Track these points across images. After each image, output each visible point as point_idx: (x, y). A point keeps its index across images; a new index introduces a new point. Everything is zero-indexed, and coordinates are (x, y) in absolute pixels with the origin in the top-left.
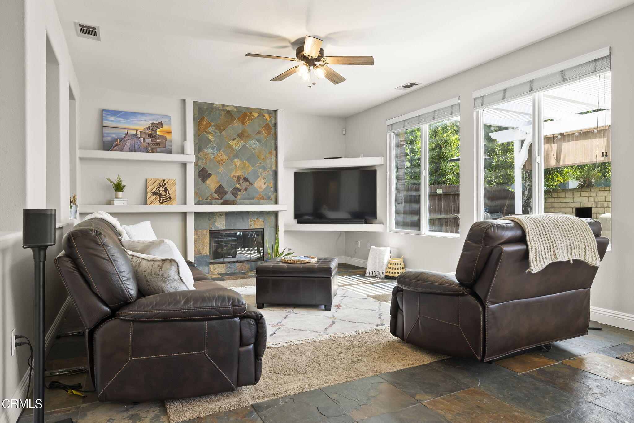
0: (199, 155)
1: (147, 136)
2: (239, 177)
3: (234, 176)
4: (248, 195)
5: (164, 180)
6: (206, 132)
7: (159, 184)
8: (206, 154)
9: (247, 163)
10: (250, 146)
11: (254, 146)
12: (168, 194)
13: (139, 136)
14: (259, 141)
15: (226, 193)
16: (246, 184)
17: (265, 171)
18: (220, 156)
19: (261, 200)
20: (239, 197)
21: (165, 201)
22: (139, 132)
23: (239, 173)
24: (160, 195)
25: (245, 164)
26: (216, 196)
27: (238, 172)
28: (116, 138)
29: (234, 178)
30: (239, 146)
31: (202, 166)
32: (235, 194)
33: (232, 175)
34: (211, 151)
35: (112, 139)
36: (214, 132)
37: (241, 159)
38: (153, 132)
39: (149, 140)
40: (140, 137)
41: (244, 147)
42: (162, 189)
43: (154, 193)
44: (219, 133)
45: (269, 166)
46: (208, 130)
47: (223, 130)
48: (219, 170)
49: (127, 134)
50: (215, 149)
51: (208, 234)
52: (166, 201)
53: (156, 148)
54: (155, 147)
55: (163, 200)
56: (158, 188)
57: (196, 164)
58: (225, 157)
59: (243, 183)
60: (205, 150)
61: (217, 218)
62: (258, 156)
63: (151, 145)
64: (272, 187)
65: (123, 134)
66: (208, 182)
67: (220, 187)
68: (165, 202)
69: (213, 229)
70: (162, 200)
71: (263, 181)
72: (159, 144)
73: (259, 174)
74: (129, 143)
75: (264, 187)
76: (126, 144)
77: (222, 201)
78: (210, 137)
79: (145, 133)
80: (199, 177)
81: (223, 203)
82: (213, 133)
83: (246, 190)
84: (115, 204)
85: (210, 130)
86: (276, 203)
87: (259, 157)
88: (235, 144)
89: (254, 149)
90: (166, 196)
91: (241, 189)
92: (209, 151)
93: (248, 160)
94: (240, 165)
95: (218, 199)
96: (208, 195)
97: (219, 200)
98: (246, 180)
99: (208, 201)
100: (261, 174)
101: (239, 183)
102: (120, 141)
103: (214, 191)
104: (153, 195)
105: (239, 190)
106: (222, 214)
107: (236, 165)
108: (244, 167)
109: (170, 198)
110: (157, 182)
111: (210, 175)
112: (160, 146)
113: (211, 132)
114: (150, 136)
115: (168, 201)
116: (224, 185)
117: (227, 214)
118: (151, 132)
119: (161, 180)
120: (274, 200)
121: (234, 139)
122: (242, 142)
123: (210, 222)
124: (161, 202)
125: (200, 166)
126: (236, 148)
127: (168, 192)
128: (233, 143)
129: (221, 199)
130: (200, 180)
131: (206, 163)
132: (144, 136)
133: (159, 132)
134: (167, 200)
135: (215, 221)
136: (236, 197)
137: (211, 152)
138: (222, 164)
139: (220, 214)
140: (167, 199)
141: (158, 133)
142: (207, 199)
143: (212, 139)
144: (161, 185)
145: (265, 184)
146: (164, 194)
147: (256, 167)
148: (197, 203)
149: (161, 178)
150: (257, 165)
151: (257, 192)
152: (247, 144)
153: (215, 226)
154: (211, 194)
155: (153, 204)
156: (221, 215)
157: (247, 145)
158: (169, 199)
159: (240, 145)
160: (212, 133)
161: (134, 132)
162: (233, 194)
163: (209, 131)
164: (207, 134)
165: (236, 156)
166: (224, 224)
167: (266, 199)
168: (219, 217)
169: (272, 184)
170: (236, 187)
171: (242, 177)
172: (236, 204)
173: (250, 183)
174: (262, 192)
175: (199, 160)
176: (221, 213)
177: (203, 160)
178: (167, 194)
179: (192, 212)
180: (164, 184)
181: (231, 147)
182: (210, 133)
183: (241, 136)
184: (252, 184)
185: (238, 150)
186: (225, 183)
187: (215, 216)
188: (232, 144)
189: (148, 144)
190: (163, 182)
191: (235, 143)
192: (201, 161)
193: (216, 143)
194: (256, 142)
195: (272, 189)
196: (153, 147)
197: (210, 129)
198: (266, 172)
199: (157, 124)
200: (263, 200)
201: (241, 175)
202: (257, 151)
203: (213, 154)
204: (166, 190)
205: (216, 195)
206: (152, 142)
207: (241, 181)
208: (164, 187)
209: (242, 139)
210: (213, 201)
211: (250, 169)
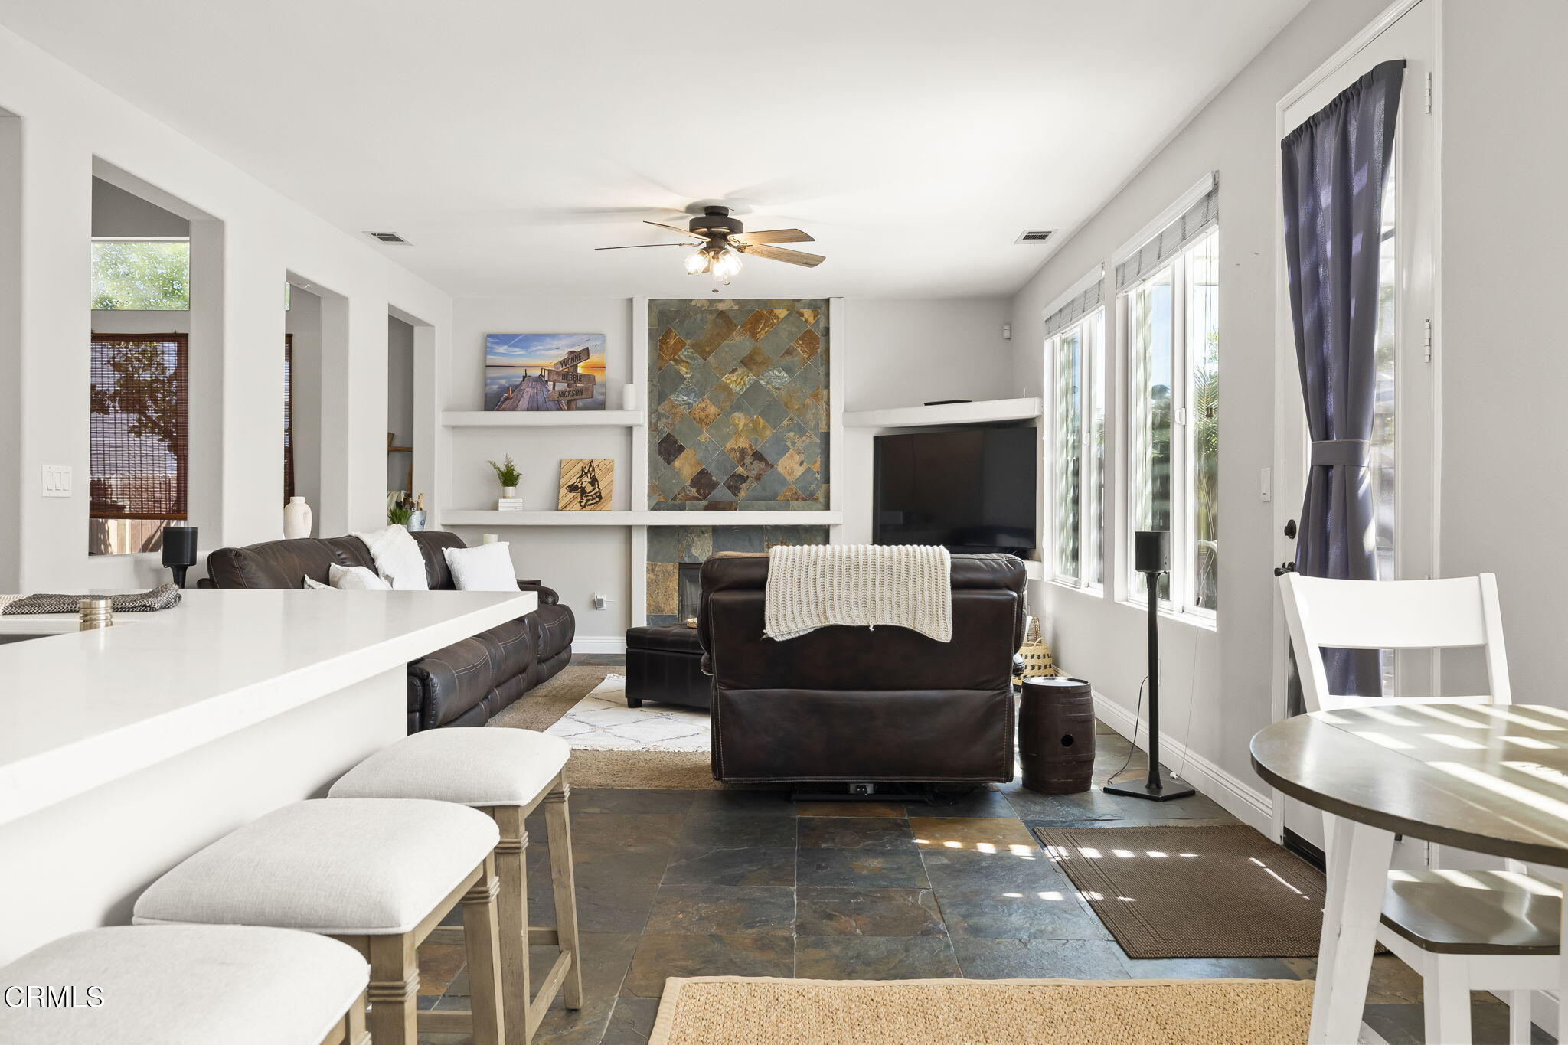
0: (660, 409)
1: (561, 378)
2: (743, 452)
3: (733, 450)
4: (764, 489)
5: (592, 461)
6: (675, 360)
7: (583, 471)
8: (674, 406)
9: (761, 420)
10: (768, 383)
11: (776, 383)
12: (597, 490)
13: (546, 379)
14: (789, 370)
15: (714, 485)
16: (758, 466)
17: (801, 437)
18: (703, 409)
19: (792, 500)
20: (742, 494)
21: (590, 502)
22: (547, 372)
23: (743, 443)
24: (583, 492)
25: (756, 423)
26: (694, 492)
27: (741, 440)
28: (507, 385)
29: (733, 454)
30: (745, 384)
31: (666, 430)
32: (734, 489)
33: (728, 446)
34: (685, 398)
35: (499, 388)
36: (692, 358)
37: (747, 413)
38: (572, 370)
39: (563, 386)
40: (547, 382)
41: (755, 386)
42: (587, 479)
43: (572, 488)
44: (701, 361)
45: (813, 424)
46: (679, 356)
47: (709, 353)
48: (701, 438)
49: (525, 377)
50: (694, 394)
51: (676, 571)
52: (593, 504)
53: (575, 400)
54: (573, 398)
55: (587, 501)
56: (580, 477)
57: (653, 427)
58: (712, 410)
59: (751, 463)
60: (672, 397)
61: (696, 539)
62: (786, 404)
63: (567, 394)
64: (818, 472)
65: (519, 377)
66: (677, 463)
67: (703, 473)
68: (590, 505)
69: (687, 560)
70: (584, 501)
71: (797, 458)
72: (580, 392)
73: (789, 444)
74: (528, 394)
75: (799, 471)
76: (522, 397)
77: (705, 503)
78: (683, 370)
79: (557, 373)
80: (660, 453)
81: (708, 507)
82: (689, 361)
83: (758, 478)
84: (500, 509)
85: (682, 356)
86: (827, 507)
87: (789, 405)
88: (736, 381)
89: (777, 389)
90: (592, 493)
91: (748, 477)
92: (680, 399)
93: (764, 414)
94: (746, 425)
95: (698, 499)
96: (676, 491)
97: (700, 500)
98: (758, 456)
99: (678, 502)
100: (794, 444)
101: (744, 464)
102: (513, 391)
103: (689, 483)
104: (570, 491)
105: (743, 479)
106: (706, 530)
107: (736, 426)
108: (755, 429)
109: (600, 497)
110: (579, 467)
111: (681, 449)
112: (583, 396)
113: (684, 359)
114: (566, 377)
115: (596, 503)
116: (712, 469)
117: (717, 530)
118: (567, 370)
119: (587, 462)
120: (822, 500)
121: (733, 371)
122: (751, 374)
123: (680, 546)
124: (583, 504)
125: (661, 431)
126: (738, 389)
127: (598, 485)
128: (730, 379)
129: (705, 498)
130: (660, 459)
131: (673, 424)
132: (555, 377)
133: (582, 367)
134: (594, 501)
135: (690, 546)
136: (735, 495)
137: (684, 401)
138: (707, 424)
139: (701, 530)
140: (594, 499)
141: (580, 371)
142: (674, 498)
143: (687, 373)
144: (586, 471)
145: (801, 465)
146: (589, 488)
147: (782, 428)
148: (656, 507)
149: (587, 457)
150: (785, 423)
151: (783, 482)
152: (762, 380)
153: (691, 555)
154: (684, 488)
155: (569, 508)
156: (703, 533)
157: (762, 382)
158: (597, 499)
159: (747, 382)
160: (687, 362)
161: (536, 373)
162: (729, 488)
163: (681, 358)
164: (677, 364)
165: (738, 407)
166: (708, 551)
167: (803, 499)
168: (699, 536)
169: (818, 464)
170: (737, 473)
171: (751, 452)
172: (735, 510)
173: (767, 464)
174: (795, 483)
175: (660, 419)
176: (703, 529)
177: (667, 418)
178: (594, 489)
179: (642, 526)
180: (591, 470)
181: (726, 388)
182: (684, 361)
183: (748, 362)
184: (772, 466)
185: (741, 393)
186: (713, 465)
187: (691, 534)
188: (728, 381)
189: (562, 394)
190: (590, 466)
191: (735, 379)
192: (663, 420)
193: (694, 381)
194: (783, 372)
195: (818, 476)
196: (569, 398)
197: (683, 354)
198: (804, 438)
199: (580, 352)
200: (797, 499)
201: (747, 446)
202: (783, 392)
203: (689, 404)
204: (594, 481)
205: (694, 490)
206: (568, 389)
207: (748, 460)
208: (591, 474)
209: (751, 370)
210: (688, 502)
211: (769, 433)
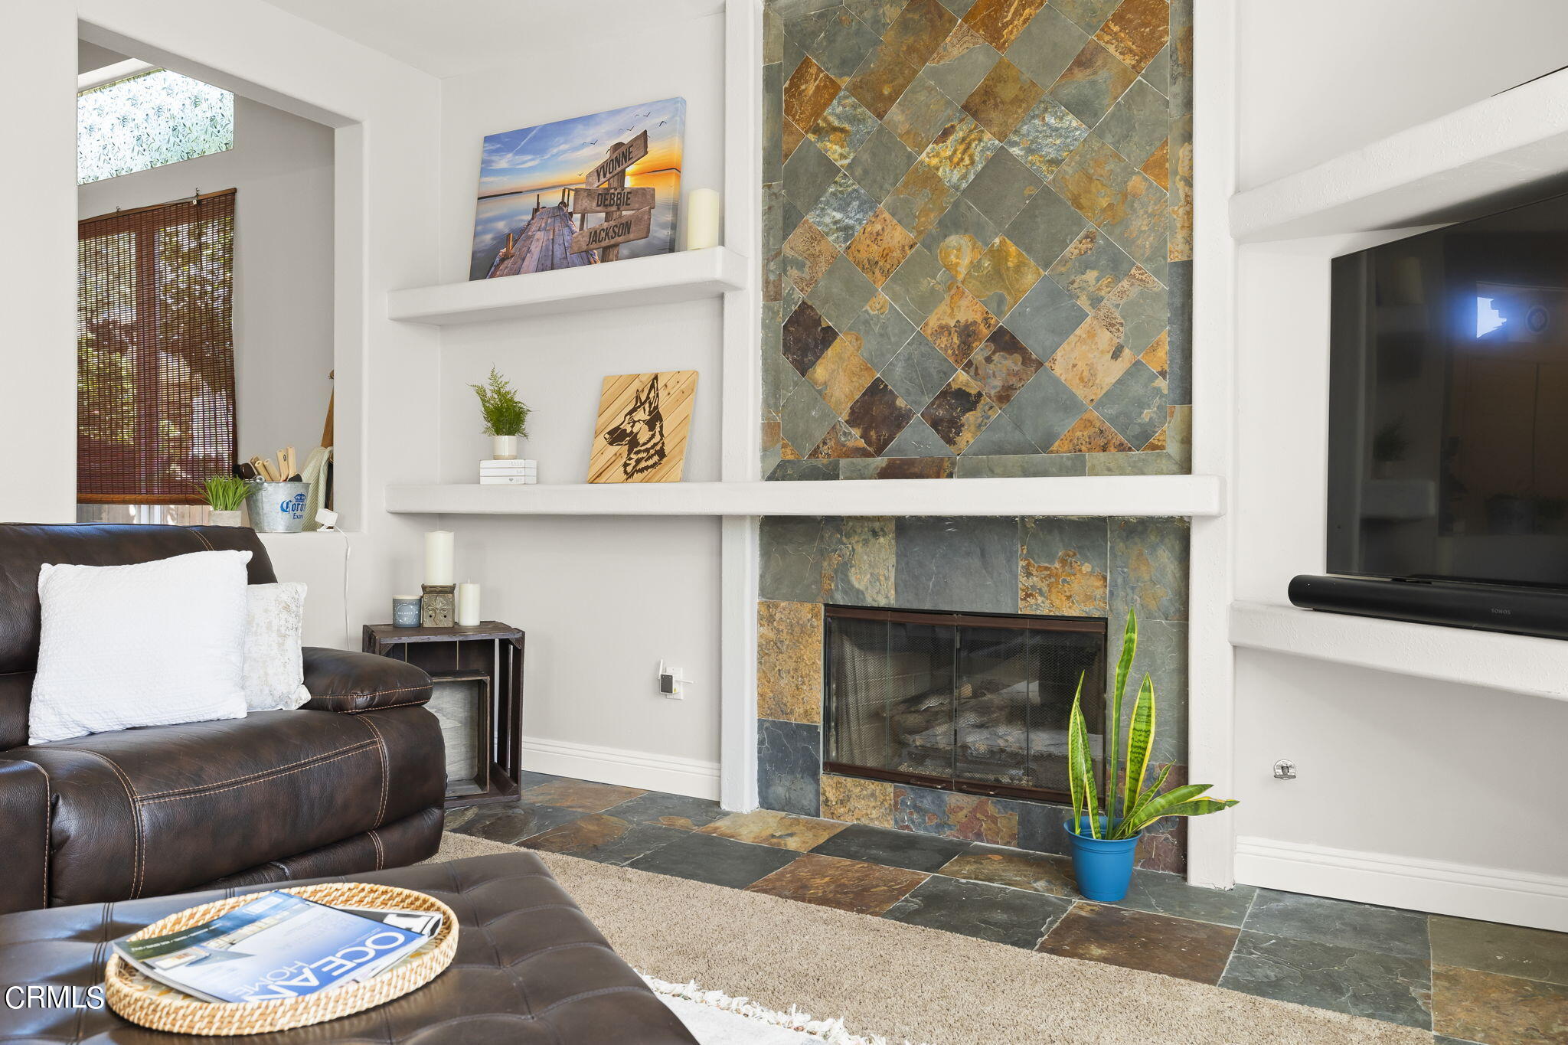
0: (787, 251)
1: (594, 204)
2: (967, 333)
3: (943, 329)
4: (1018, 426)
5: (656, 378)
6: (817, 130)
7: (638, 398)
8: (816, 238)
9: (1013, 249)
10: (1030, 151)
11: (1050, 148)
12: (657, 438)
13: (570, 209)
14: (1081, 108)
15: (900, 420)
16: (1006, 364)
17: (1117, 280)
18: (877, 237)
19: (1089, 450)
20: (967, 438)
21: (643, 464)
22: (572, 194)
23: (968, 311)
24: (634, 443)
25: (998, 256)
26: (855, 437)
27: (964, 303)
28: (507, 231)
29: (944, 341)
30: (973, 162)
31: (799, 296)
32: (947, 428)
33: (933, 322)
34: (838, 216)
35: (494, 239)
36: (853, 120)
37: (977, 232)
38: (615, 183)
39: (597, 219)
40: (571, 214)
41: (999, 160)
42: (642, 415)
43: (617, 436)
44: (872, 122)
45: (1148, 243)
46: (825, 120)
47: (891, 99)
48: (872, 308)
49: (536, 210)
50: (856, 204)
51: (819, 624)
52: (647, 468)
53: (616, 245)
54: (613, 242)
55: (638, 461)
56: (631, 413)
58: (898, 236)
59: (988, 360)
60: (811, 217)
61: (859, 548)
62: (1076, 201)
63: (603, 234)
64: (1163, 374)
65: (526, 213)
66: (820, 372)
67: (877, 391)
68: (641, 471)
69: (840, 599)
70: (633, 463)
71: (1105, 339)
72: (626, 227)
73: (1083, 302)
74: (539, 241)
75: (1110, 372)
76: (529, 251)
77: (880, 461)
78: (834, 150)
79: (589, 193)
80: (787, 349)
81: (886, 473)
82: (847, 126)
83: (1004, 396)
84: (483, 481)
85: (831, 119)
86: (1186, 466)
87: (1083, 201)
88: (950, 158)
89: (1051, 162)
90: (649, 446)
91: (979, 395)
92: (827, 220)
93: (1019, 232)
94: (976, 266)
95: (865, 454)
96: (819, 435)
97: (869, 455)
98: (1005, 341)
99: (822, 461)
100: (1096, 301)
101: (970, 364)
102: (515, 242)
103: (844, 417)
104: (611, 444)
105: (967, 401)
106: (882, 530)
107: (951, 268)
108: (998, 273)
109: (661, 454)
110: (631, 392)
111: (828, 336)
112: (631, 236)
113: (836, 123)
114: (604, 199)
115: (653, 466)
116: (897, 380)
117: (907, 528)
118: (606, 185)
119: (647, 380)
120: (1173, 448)
121: (946, 133)
122: (987, 136)
123: (825, 564)
124: (629, 469)
125: (788, 300)
126: (956, 176)
127: (661, 427)
128: (937, 155)
129: (879, 452)
130: (786, 363)
131: (813, 281)
132: (585, 203)
133: (633, 175)
134: (650, 462)
135: (846, 565)
136: (950, 441)
137: (836, 222)
138: (886, 273)
139: (871, 526)
140: (650, 457)
141: (629, 183)
142: (815, 453)
143: (842, 156)
144: (643, 399)
145: (1116, 354)
146: (644, 435)
147: (1065, 262)
148: (778, 474)
149: (646, 368)
150: (1072, 249)
151: (1069, 404)
152: (1014, 144)
153: (849, 588)
154: (834, 427)
155: (604, 478)
156: (875, 534)
157: (1015, 151)
158: (656, 458)
159: (977, 158)
160: (842, 130)
162: (935, 424)
163: (829, 124)
164: (820, 139)
165: (952, 223)
166: (887, 579)
167: (1121, 447)
168: (866, 542)
169: (1163, 352)
170: (955, 387)
171: (986, 333)
172: (950, 476)
173: (1027, 360)
174: (1100, 404)
175: (785, 271)
176: (877, 525)
177: (801, 266)
178: (653, 436)
179: (740, 518)
180: (652, 395)
181: (929, 178)
182: (835, 129)
183: (981, 105)
184: (1040, 364)
185: (964, 185)
186: (899, 369)
187: (848, 536)
188: (935, 161)
189: (595, 236)
190: (652, 386)
191: (949, 153)
192: (794, 272)
193: (859, 172)
194: (1070, 116)
195: (1163, 384)
196: (604, 244)
197: (834, 113)
198: (1125, 283)
199: (631, 144)
200: (1104, 449)
201: (979, 318)
202: (1068, 169)
203: (847, 229)
204: (655, 419)
205: (856, 432)
206: (606, 225)
207: (979, 351)
208: (650, 404)
209: (988, 123)
210: (843, 462)
211: (1030, 279)
